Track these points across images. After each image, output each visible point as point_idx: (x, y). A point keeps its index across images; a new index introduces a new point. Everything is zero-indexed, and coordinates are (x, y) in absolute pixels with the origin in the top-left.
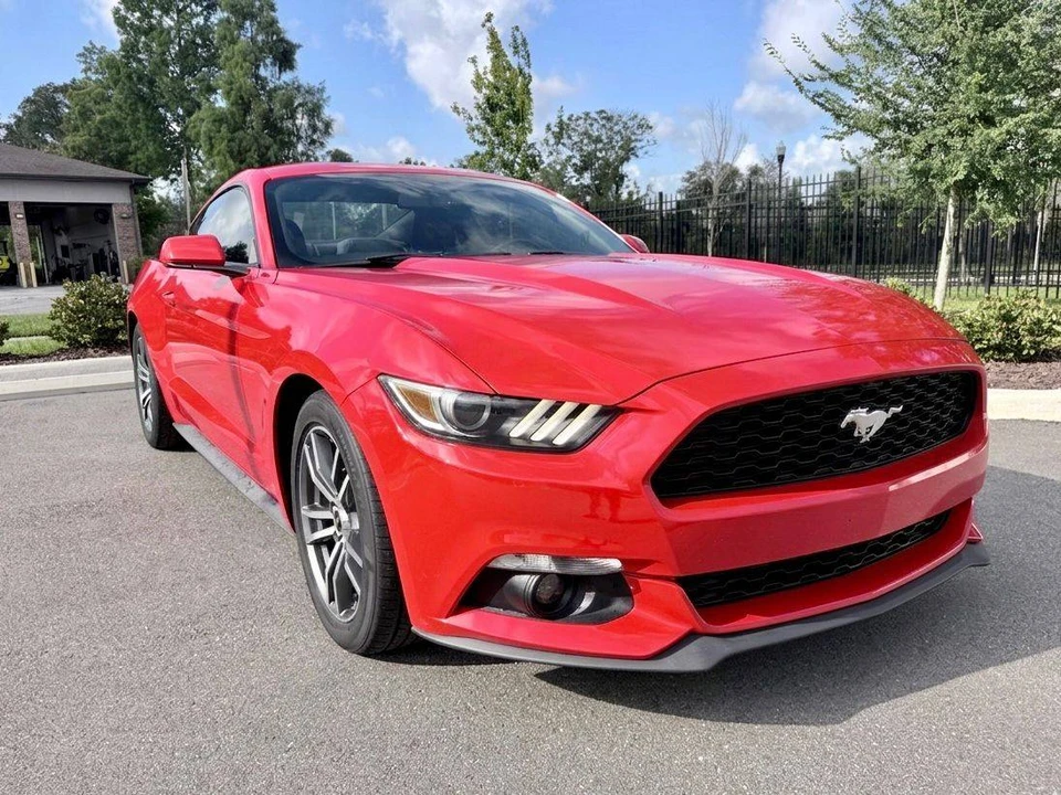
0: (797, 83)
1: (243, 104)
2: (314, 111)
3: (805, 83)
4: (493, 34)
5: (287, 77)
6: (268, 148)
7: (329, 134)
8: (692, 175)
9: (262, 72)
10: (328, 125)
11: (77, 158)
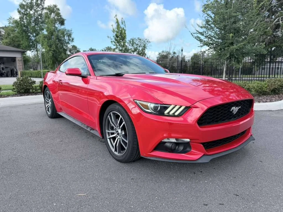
0: (191, 34)
1: (51, 33)
2: (69, 36)
3: (193, 34)
4: (117, 19)
5: (63, 27)
6: (58, 44)
7: (73, 41)
8: (160, 54)
9: (56, 26)
10: (73, 39)
11: (7, 45)
